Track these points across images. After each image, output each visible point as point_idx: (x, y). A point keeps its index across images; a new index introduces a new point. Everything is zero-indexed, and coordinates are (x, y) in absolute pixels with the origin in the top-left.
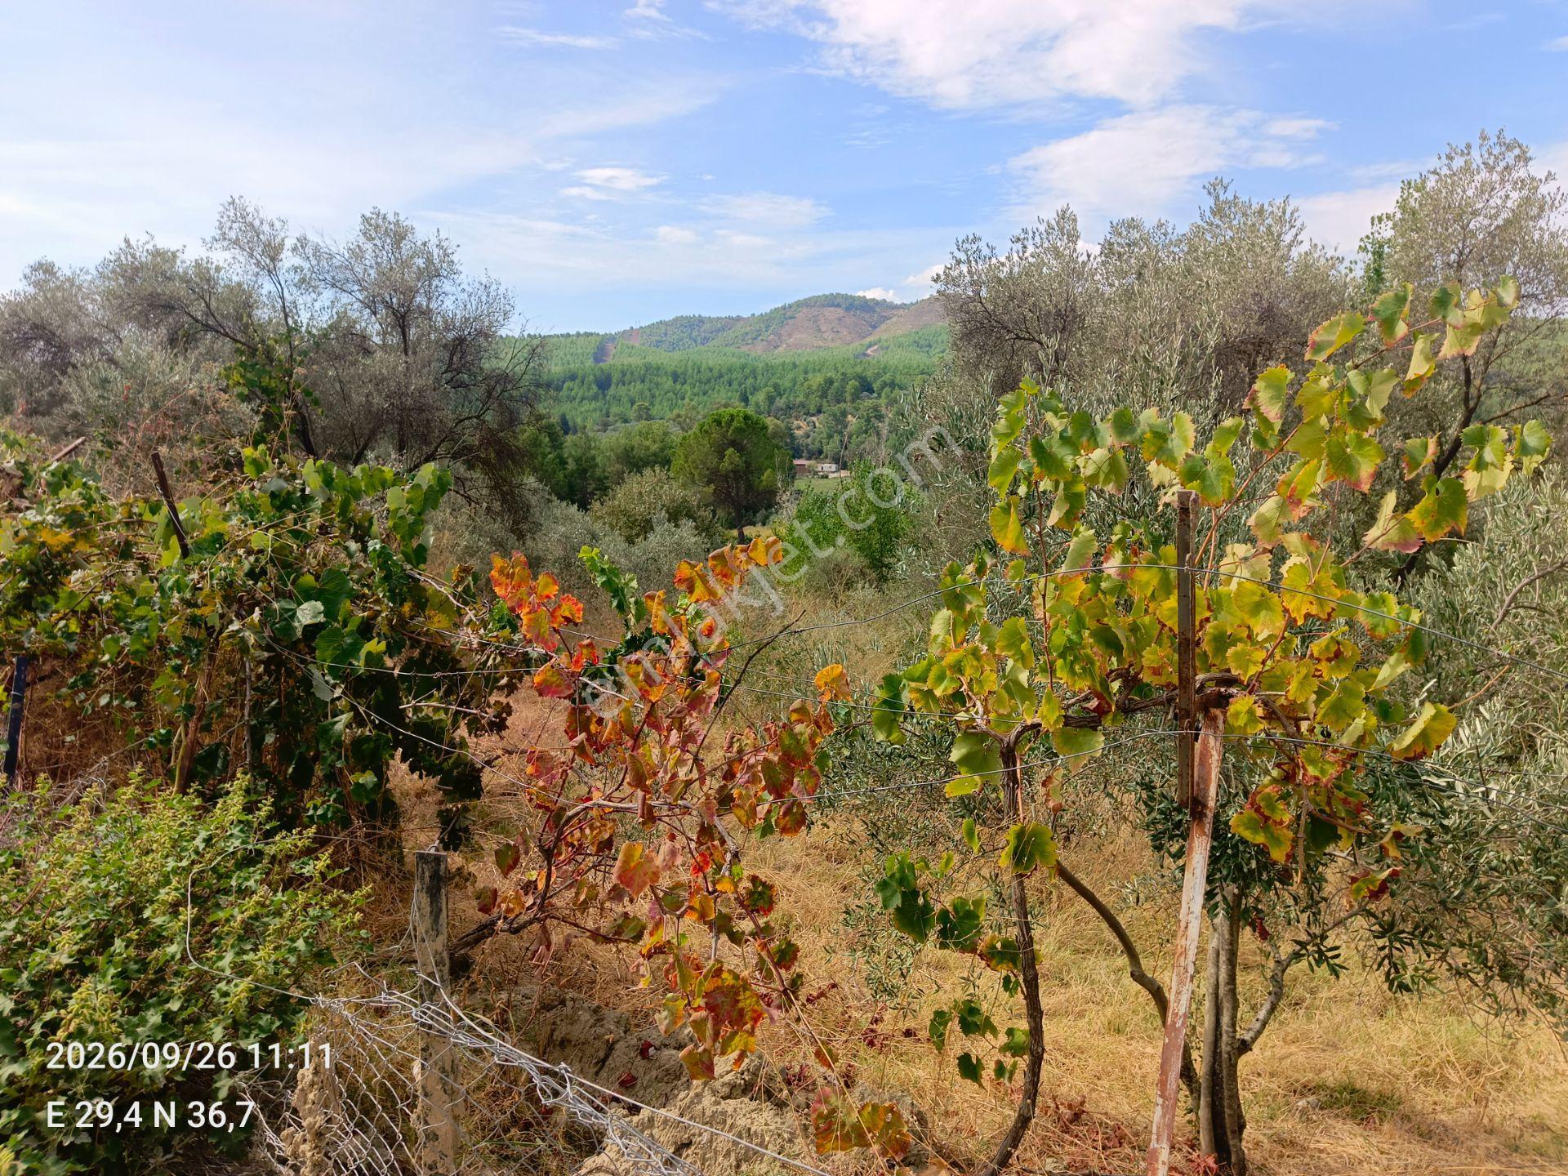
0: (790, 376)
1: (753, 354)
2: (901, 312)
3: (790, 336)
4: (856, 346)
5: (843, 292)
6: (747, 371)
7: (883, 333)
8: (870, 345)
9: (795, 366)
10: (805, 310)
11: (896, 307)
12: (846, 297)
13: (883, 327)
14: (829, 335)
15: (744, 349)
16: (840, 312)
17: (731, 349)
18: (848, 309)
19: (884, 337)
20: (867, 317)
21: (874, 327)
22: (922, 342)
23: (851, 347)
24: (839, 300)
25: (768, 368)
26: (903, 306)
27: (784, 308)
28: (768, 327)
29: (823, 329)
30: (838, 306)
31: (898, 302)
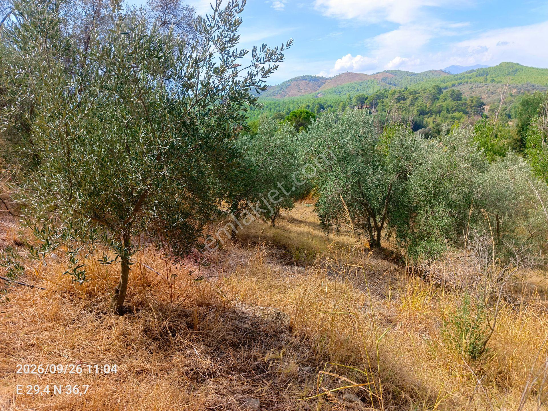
0: (292, 105)
1: (277, 99)
2: (329, 80)
3: (289, 92)
4: (314, 94)
5: (307, 75)
6: (276, 105)
7: (324, 88)
8: (319, 93)
9: (293, 102)
10: (294, 82)
11: (327, 79)
12: (309, 76)
13: (323, 86)
14: (303, 91)
15: (273, 97)
16: (307, 82)
17: (269, 98)
18: (310, 81)
19: (323, 90)
20: (317, 83)
21: (319, 87)
22: (337, 91)
23: (312, 95)
24: (307, 78)
25: (284, 103)
26: (330, 78)
27: (287, 82)
28: (281, 89)
29: (301, 88)
30: (306, 80)
31: (327, 77)
